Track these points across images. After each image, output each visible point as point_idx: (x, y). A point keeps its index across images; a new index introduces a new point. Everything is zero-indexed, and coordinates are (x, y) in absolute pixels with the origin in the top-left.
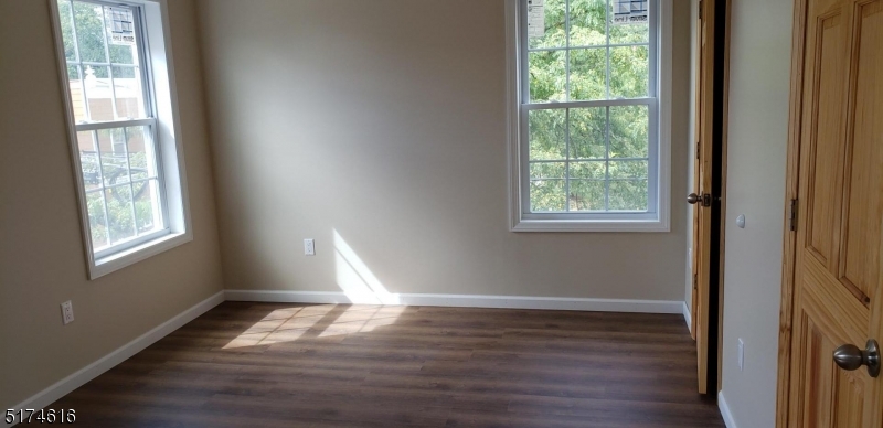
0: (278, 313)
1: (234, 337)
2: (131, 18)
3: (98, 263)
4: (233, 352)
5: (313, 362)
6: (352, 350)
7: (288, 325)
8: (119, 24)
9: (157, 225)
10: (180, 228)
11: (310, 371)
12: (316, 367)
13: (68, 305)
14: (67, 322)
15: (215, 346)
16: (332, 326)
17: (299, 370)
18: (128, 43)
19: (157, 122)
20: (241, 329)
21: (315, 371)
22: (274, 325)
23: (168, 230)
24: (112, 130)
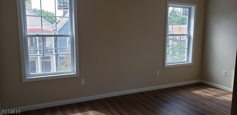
0: (211, 89)
1: (195, 91)
2: (188, 10)
3: (166, 65)
4: (192, 94)
5: (209, 102)
6: (223, 104)
7: (211, 92)
8: (184, 12)
9: (185, 60)
10: (190, 61)
11: (207, 104)
12: (209, 104)
13: (158, 72)
14: (157, 75)
15: (189, 91)
16: (223, 97)
17: (204, 103)
18: (186, 16)
19: (190, 35)
20: (198, 89)
21: (209, 105)
22: (207, 91)
23: (187, 61)
24: (177, 36)
